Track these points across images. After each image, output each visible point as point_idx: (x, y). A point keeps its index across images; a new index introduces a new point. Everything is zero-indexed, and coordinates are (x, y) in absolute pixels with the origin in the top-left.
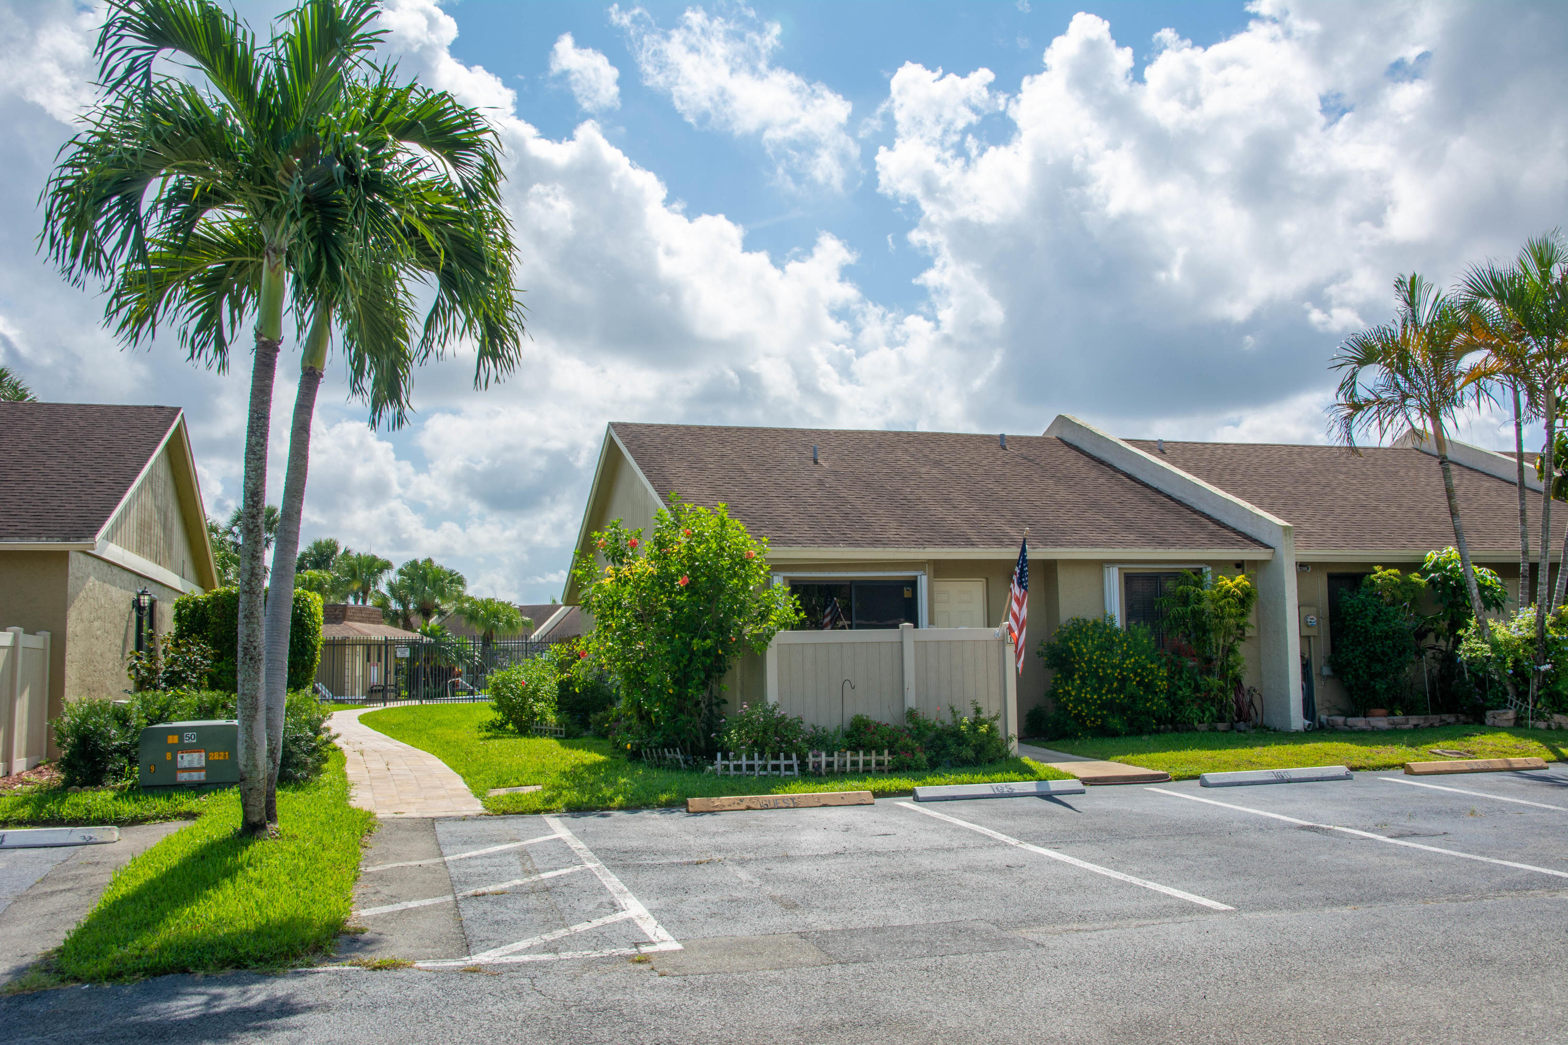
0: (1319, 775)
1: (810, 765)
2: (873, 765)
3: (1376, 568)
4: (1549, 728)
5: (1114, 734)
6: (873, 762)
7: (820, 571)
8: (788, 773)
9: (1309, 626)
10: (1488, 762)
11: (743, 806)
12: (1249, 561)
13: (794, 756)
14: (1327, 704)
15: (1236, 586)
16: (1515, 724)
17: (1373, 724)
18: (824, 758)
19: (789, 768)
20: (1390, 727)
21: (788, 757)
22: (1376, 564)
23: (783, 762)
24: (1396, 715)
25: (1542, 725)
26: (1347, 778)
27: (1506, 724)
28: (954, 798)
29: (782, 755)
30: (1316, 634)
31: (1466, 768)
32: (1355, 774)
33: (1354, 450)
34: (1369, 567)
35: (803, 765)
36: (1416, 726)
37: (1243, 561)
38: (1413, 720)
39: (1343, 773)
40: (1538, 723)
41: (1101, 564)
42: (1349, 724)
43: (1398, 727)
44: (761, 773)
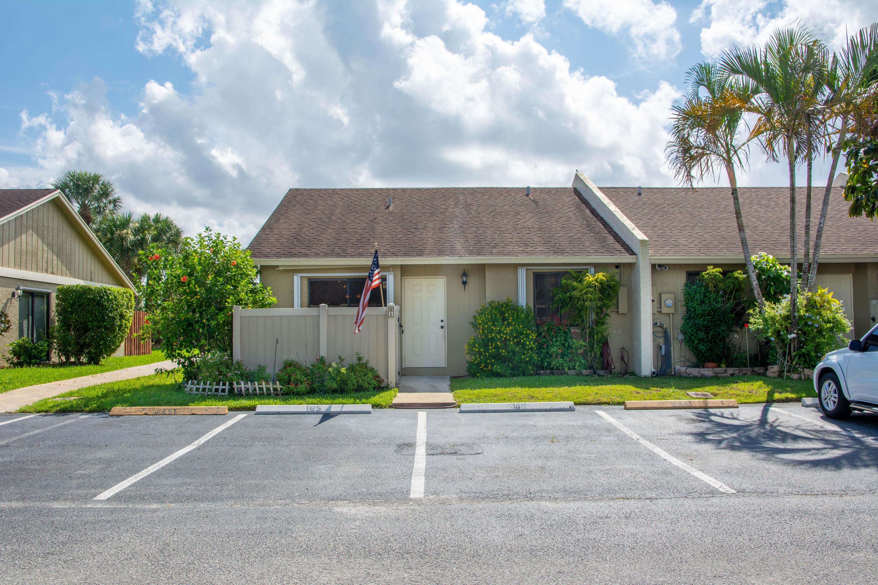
0: (548, 407)
1: (236, 389)
2: (272, 391)
3: (709, 267)
4: (800, 379)
5: (498, 375)
6: (272, 389)
7: (327, 273)
8: (222, 394)
9: (667, 307)
10: (690, 402)
11: (143, 412)
12: (624, 263)
13: (227, 383)
14: (683, 359)
15: (596, 280)
16: (779, 375)
17: (702, 373)
18: (264, 386)
19: (223, 390)
20: (713, 375)
21: (224, 384)
22: (710, 265)
23: (221, 387)
24: (721, 367)
25: (795, 376)
26: (571, 409)
27: (773, 375)
28: (279, 413)
29: (221, 383)
30: (673, 312)
31: (670, 405)
32: (577, 408)
33: (693, 188)
34: (704, 266)
35: (231, 390)
36: (732, 375)
37: (620, 263)
38: (730, 371)
39: (567, 407)
40: (793, 375)
41: (516, 266)
42: (688, 372)
43: (718, 375)
44: (209, 393)
